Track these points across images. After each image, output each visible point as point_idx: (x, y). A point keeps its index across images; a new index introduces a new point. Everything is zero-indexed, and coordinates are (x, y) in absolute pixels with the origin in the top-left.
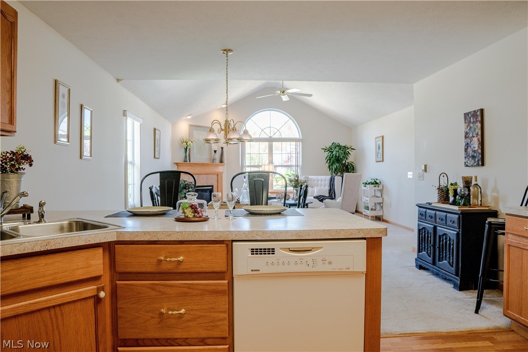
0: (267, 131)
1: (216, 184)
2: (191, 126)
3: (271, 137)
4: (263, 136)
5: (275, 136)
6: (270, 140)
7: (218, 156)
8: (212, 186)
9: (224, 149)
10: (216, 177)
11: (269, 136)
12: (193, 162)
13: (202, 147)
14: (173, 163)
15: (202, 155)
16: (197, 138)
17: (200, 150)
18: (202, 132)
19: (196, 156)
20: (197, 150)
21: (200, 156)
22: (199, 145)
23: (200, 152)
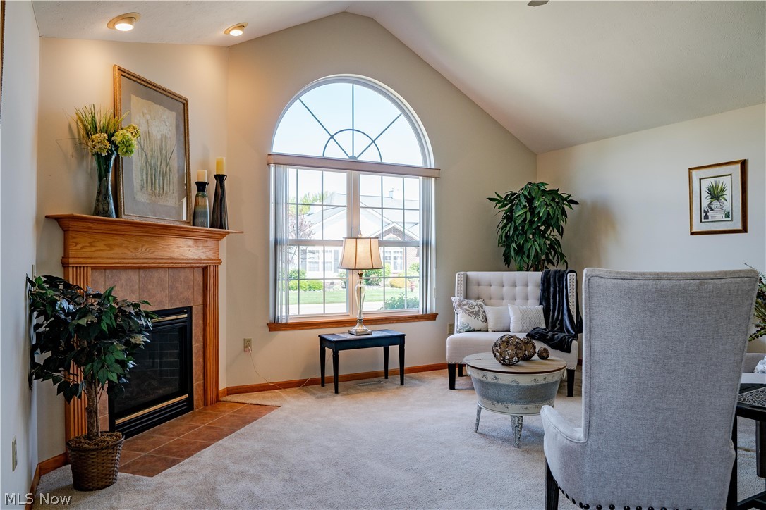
1: (200, 301)
2: (123, 73)
3: (353, 157)
4: (333, 152)
5: (365, 158)
6: (353, 166)
7: (208, 202)
8: (190, 311)
9: (226, 182)
10: (199, 278)
11: (350, 155)
12: (129, 219)
13: (159, 164)
14: (47, 217)
15: (159, 195)
16: (144, 126)
17: (154, 174)
18: (160, 109)
19: (139, 196)
20: (142, 174)
21: (153, 198)
22: (149, 155)
23: (152, 183)
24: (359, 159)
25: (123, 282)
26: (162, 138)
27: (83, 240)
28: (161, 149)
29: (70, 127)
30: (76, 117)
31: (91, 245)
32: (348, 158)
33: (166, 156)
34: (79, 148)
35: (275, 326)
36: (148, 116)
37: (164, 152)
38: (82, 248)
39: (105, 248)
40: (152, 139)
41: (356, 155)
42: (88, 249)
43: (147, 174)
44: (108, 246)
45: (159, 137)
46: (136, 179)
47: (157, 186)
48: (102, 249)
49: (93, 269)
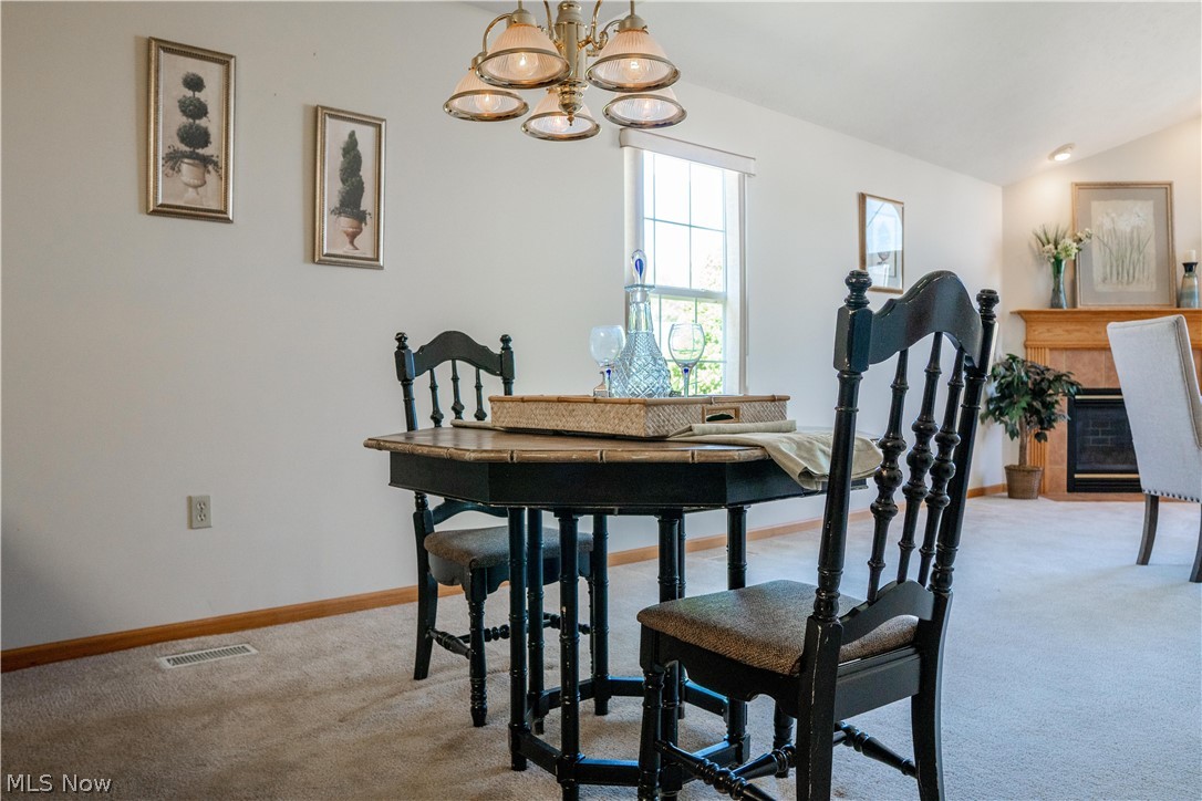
2: (1080, 186)
12: (1086, 308)
13: (1128, 255)
14: (1011, 313)
15: (1128, 283)
16: (1108, 225)
17: (1121, 266)
18: (1129, 203)
19: (1100, 288)
20: (1105, 267)
21: (1120, 287)
22: (1114, 249)
23: (1118, 274)
25: (1086, 360)
26: (1132, 232)
27: (1041, 328)
28: (1131, 241)
29: (1030, 245)
30: (1034, 237)
31: (1048, 331)
33: (1139, 246)
34: (1039, 258)
36: (1113, 215)
37: (1136, 243)
39: (1062, 333)
40: (1119, 234)
42: (1047, 334)
43: (1111, 267)
44: (1067, 331)
45: (1128, 230)
46: (1097, 274)
47: (1126, 275)
48: (1059, 334)
49: (1051, 349)
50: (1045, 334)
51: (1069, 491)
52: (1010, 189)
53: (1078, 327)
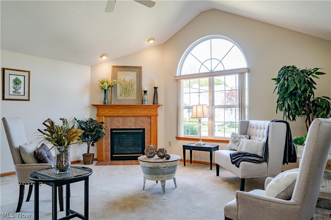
0: (208, 64)
1: (149, 127)
2: (114, 67)
3: (211, 70)
4: (204, 70)
5: (217, 69)
6: (212, 74)
7: (149, 97)
8: (144, 129)
10: (149, 120)
11: (210, 70)
12: (115, 104)
13: (128, 88)
14: (92, 105)
15: (128, 97)
16: (122, 78)
17: (126, 91)
18: (129, 72)
19: (119, 98)
20: (121, 92)
21: (125, 97)
22: (124, 86)
23: (125, 94)
24: (215, 70)
25: (116, 120)
26: (130, 81)
27: (102, 110)
28: (129, 84)
31: (104, 111)
32: (209, 71)
33: (132, 85)
35: (178, 138)
36: (124, 76)
37: (131, 84)
38: (101, 112)
39: (108, 111)
40: (126, 82)
41: (213, 69)
42: (103, 112)
43: (123, 91)
44: (109, 111)
45: (129, 80)
46: (119, 93)
47: (127, 94)
48: (107, 112)
49: (105, 117)
50: (102, 112)
51: (111, 160)
52: (93, 67)
53: (112, 110)
